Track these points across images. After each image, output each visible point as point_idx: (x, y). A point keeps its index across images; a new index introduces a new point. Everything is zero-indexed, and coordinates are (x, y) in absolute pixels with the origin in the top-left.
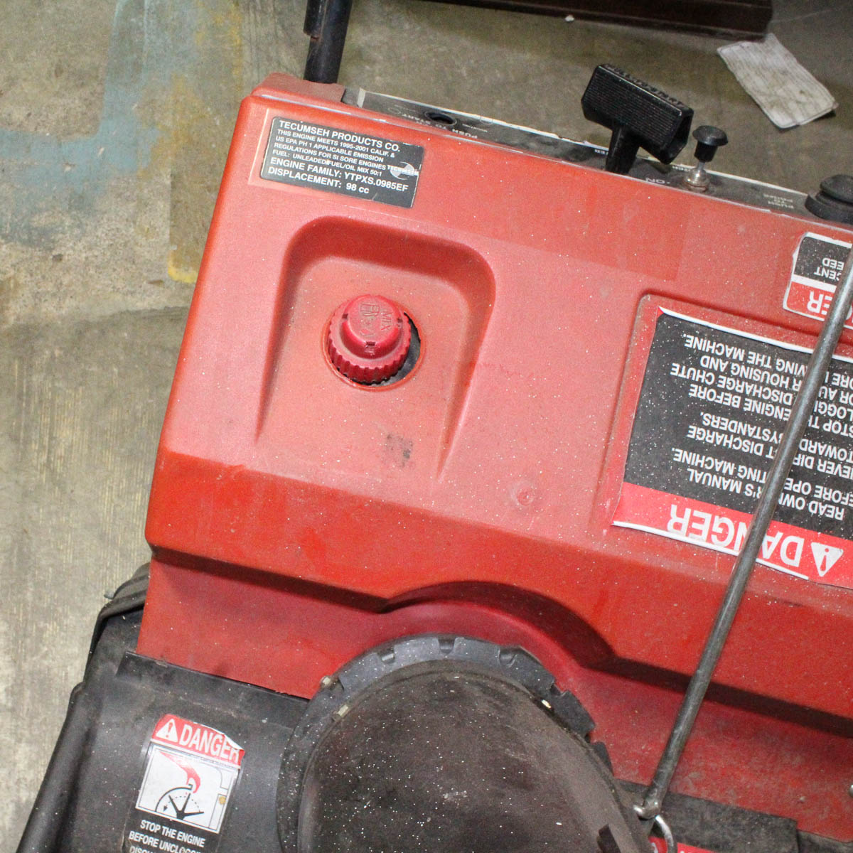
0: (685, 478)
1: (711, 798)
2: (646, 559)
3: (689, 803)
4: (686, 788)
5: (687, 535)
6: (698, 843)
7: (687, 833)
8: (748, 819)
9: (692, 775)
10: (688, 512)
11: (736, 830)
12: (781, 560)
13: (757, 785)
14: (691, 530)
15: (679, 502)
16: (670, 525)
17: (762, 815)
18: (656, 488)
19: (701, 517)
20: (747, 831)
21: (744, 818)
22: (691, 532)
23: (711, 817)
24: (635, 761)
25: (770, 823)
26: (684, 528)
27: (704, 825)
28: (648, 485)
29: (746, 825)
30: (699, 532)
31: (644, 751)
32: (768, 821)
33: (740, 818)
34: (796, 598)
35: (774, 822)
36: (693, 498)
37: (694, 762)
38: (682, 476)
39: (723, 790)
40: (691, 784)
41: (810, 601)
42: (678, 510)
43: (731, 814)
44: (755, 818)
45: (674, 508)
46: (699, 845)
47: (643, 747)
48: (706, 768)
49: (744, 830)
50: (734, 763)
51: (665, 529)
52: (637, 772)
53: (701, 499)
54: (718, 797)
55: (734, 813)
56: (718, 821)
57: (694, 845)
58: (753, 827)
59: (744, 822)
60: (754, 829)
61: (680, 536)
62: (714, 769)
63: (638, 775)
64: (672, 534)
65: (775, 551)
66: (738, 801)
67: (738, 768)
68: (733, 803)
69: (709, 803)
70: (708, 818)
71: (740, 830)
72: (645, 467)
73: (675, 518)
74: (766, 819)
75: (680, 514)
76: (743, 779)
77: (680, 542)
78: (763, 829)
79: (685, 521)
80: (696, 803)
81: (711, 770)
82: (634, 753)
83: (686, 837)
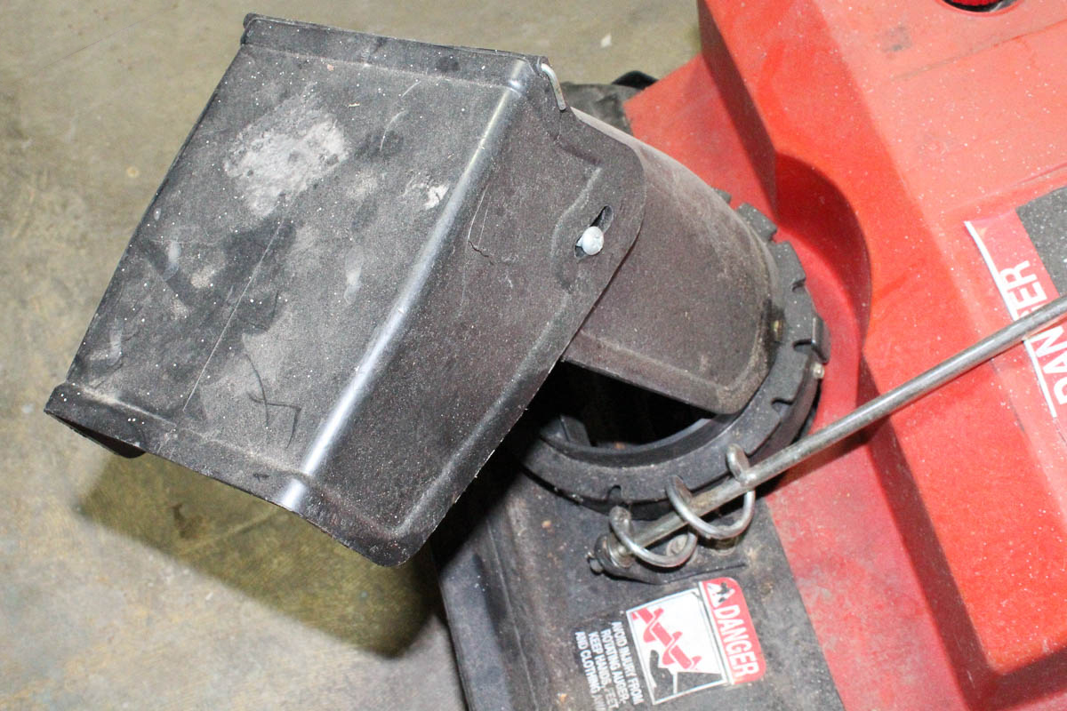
0: (1062, 255)
1: (814, 626)
2: (957, 273)
3: (795, 605)
4: (808, 595)
5: (1009, 291)
6: (762, 634)
7: (765, 622)
8: (818, 670)
9: (825, 591)
10: (1033, 277)
11: (799, 668)
12: (1054, 385)
13: (858, 660)
14: (1016, 291)
15: (1034, 264)
16: (1007, 271)
17: (831, 682)
18: (1031, 238)
19: (1036, 291)
20: (805, 678)
21: (815, 666)
22: (1015, 292)
23: (796, 635)
24: (802, 530)
25: (828, 694)
26: (1014, 285)
27: (784, 634)
28: (1029, 231)
29: (811, 673)
30: (1020, 298)
31: (817, 531)
32: (828, 691)
33: (813, 662)
34: (1027, 421)
35: (831, 697)
36: (1049, 273)
37: (839, 583)
38: (1062, 252)
39: (829, 630)
40: (814, 597)
41: (1035, 435)
42: (1028, 269)
43: (811, 651)
44: (823, 677)
45: (1026, 264)
46: (760, 637)
47: (819, 527)
48: (840, 598)
49: (804, 675)
50: (864, 621)
51: (1000, 270)
52: (794, 540)
53: (1055, 281)
54: (820, 631)
55: (813, 654)
56: (797, 643)
57: (757, 631)
58: (812, 681)
59: (811, 669)
60: (811, 683)
61: (1003, 286)
62: (844, 606)
63: (790, 543)
64: (999, 278)
65: (1057, 374)
66: (828, 651)
67: (861, 629)
68: (824, 647)
69: (809, 623)
70: (793, 633)
71: (802, 671)
72: (1043, 218)
73: (1016, 271)
74: (829, 688)
75: (1024, 273)
76: (854, 642)
77: (996, 289)
78: (817, 692)
79: (1020, 281)
80: (799, 612)
81: (841, 605)
82: (808, 524)
83: (760, 623)
